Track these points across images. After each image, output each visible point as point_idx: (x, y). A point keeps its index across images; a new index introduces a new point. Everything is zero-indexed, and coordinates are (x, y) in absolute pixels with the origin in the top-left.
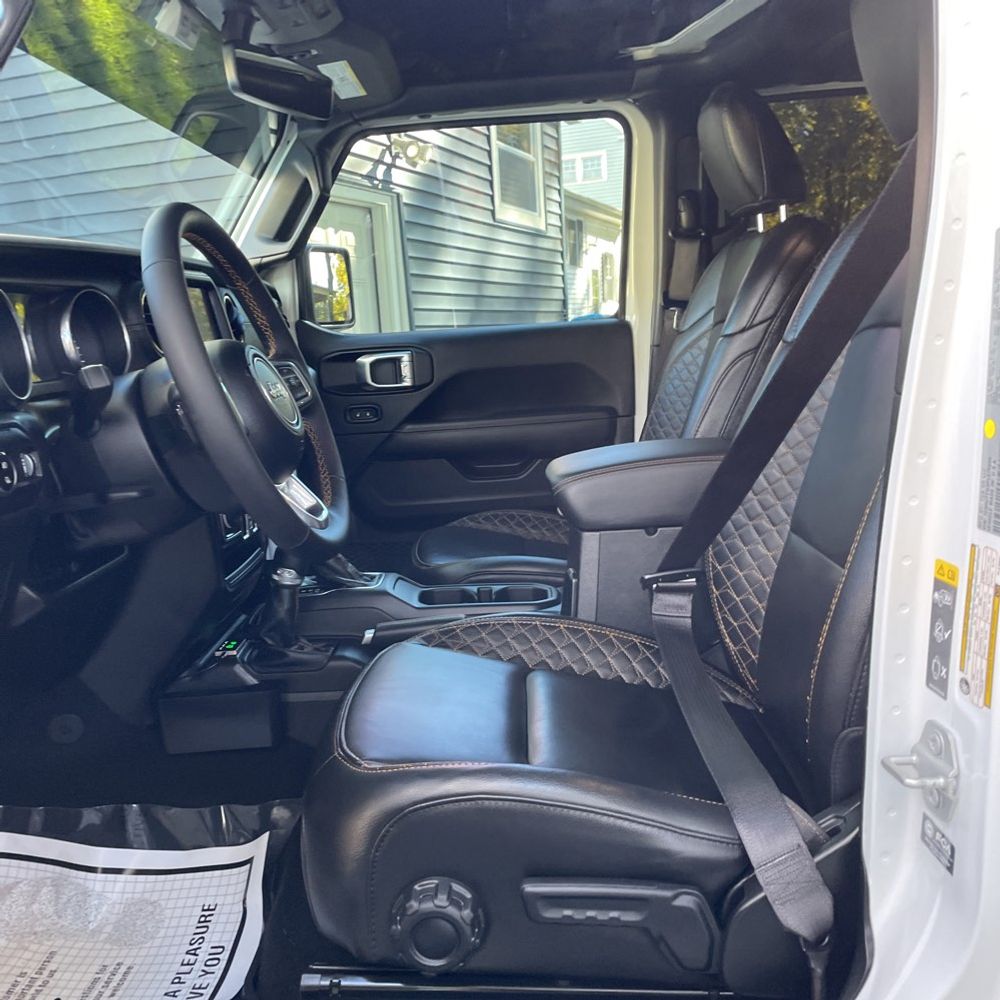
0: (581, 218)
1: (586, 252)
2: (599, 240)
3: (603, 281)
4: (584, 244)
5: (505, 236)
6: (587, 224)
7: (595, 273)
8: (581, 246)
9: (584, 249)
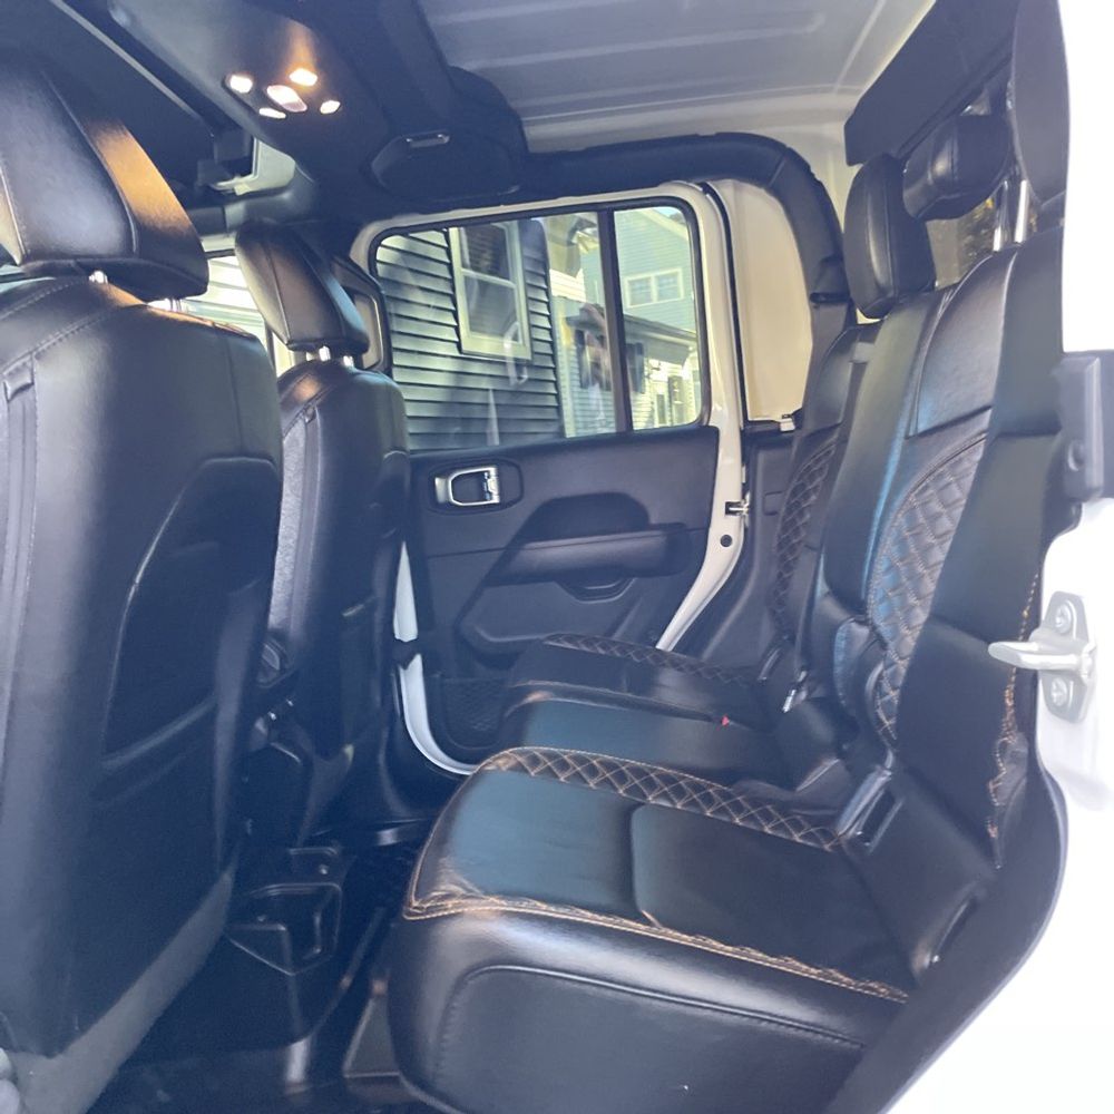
0: (641, 341)
1: (648, 377)
2: (662, 363)
3: (670, 406)
4: (646, 368)
5: (476, 368)
6: (648, 347)
7: (660, 397)
8: (642, 370)
9: (646, 373)
